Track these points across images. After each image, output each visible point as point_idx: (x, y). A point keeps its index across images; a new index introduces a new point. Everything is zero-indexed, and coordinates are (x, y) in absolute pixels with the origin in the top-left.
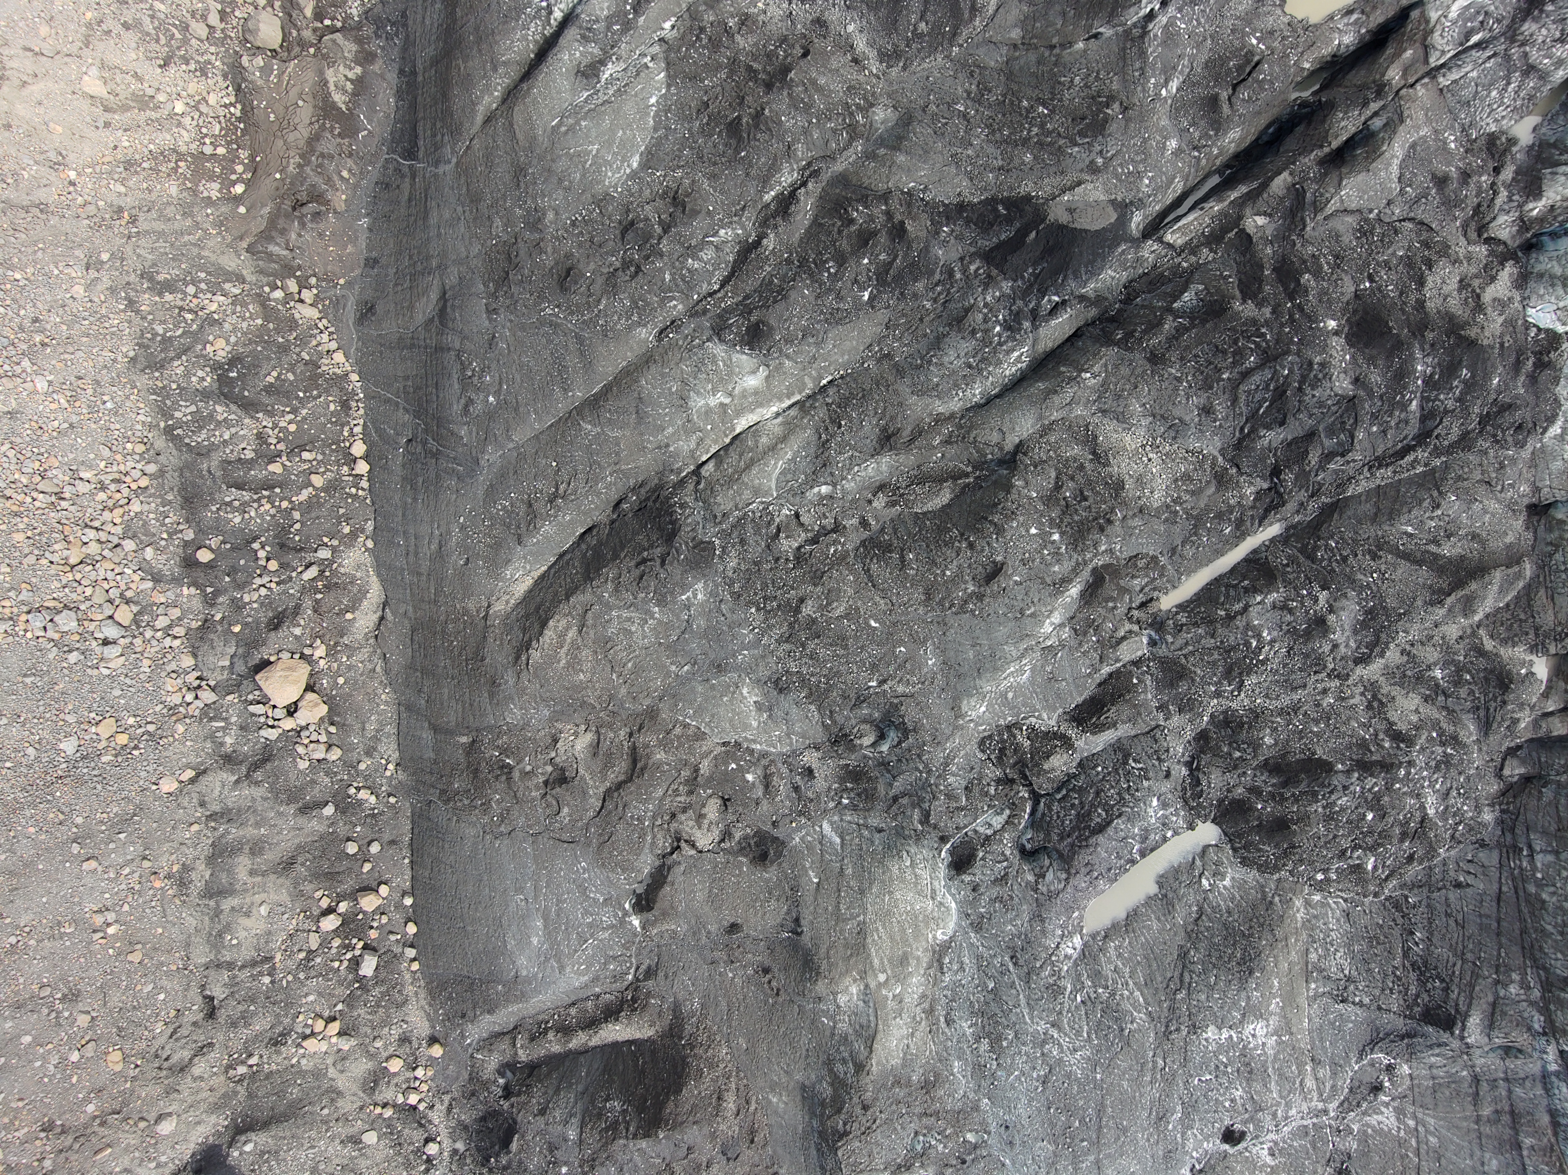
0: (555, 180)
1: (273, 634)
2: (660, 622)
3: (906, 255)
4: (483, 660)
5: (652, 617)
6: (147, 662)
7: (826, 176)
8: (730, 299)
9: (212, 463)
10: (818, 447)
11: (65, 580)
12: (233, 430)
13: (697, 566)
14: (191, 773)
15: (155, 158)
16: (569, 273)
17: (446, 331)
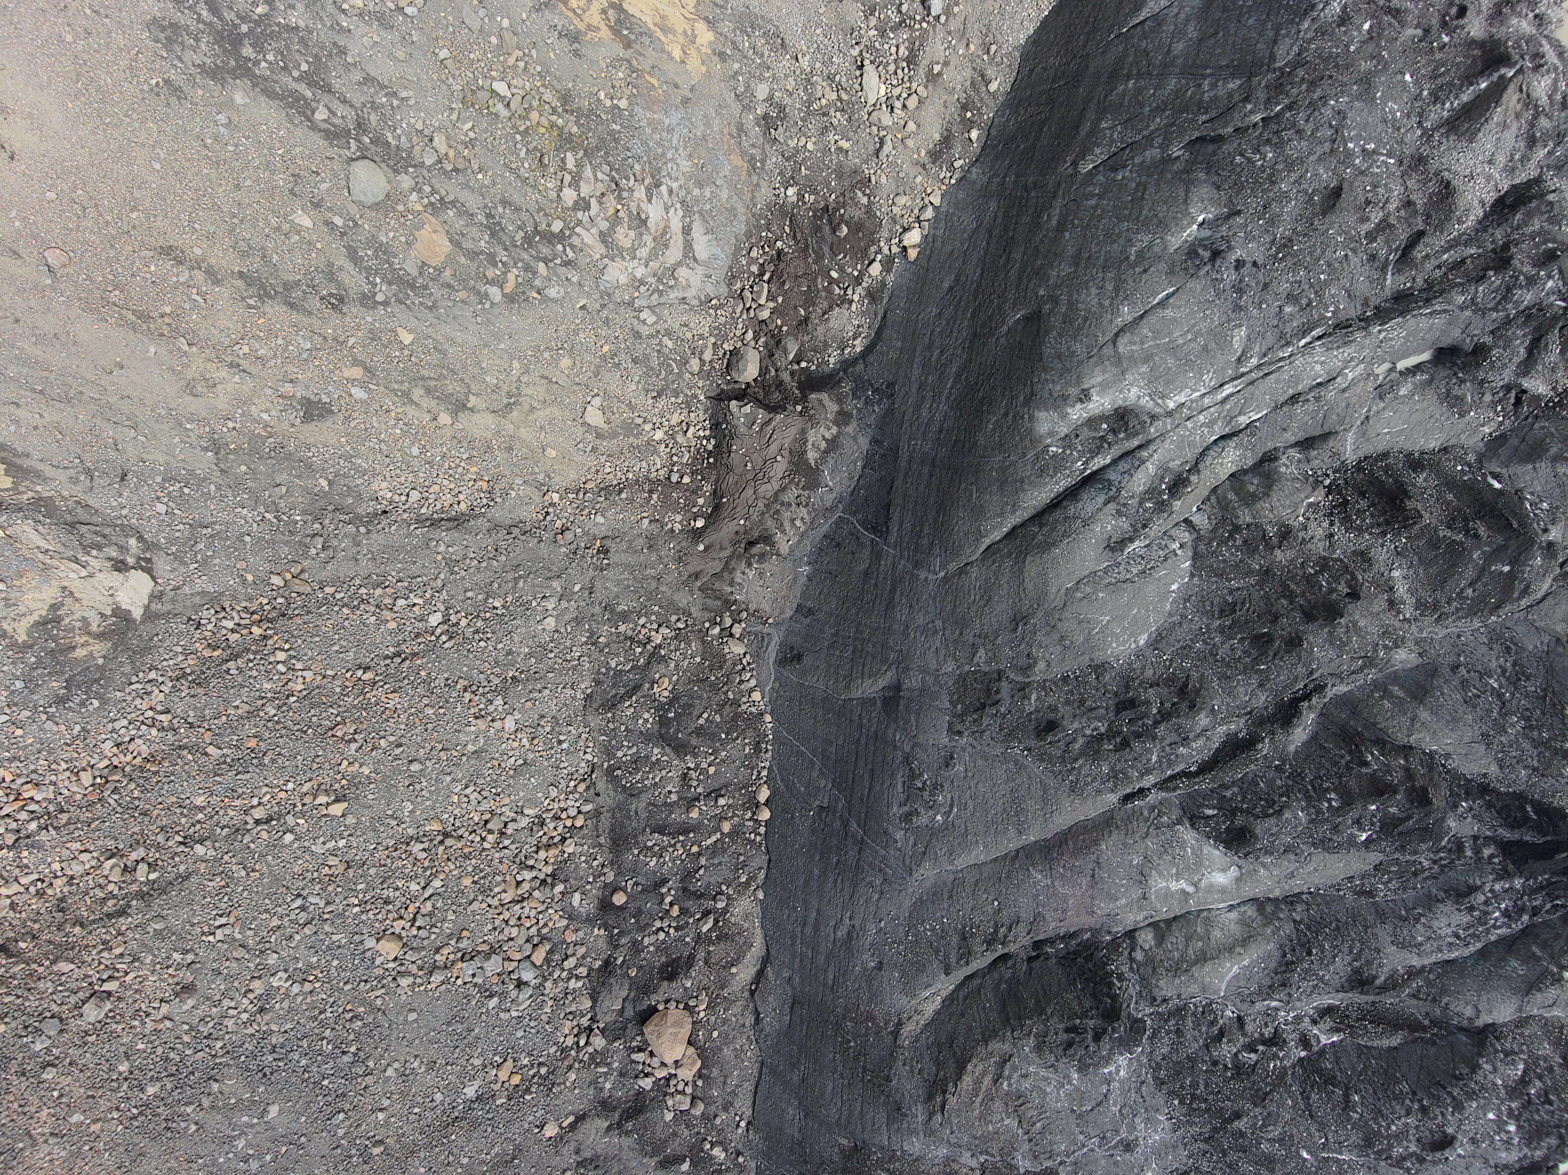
0: (1056, 636)
1: (665, 983)
2: (1077, 1089)
3: (1421, 819)
4: (888, 1079)
5: (1070, 1082)
6: (550, 1003)
7: (1330, 693)
8: (1205, 784)
9: (640, 805)
10: (1280, 964)
11: (497, 923)
12: (664, 772)
13: (1126, 1044)
14: (571, 1119)
15: (631, 486)
16: (1052, 726)
17: (893, 726)
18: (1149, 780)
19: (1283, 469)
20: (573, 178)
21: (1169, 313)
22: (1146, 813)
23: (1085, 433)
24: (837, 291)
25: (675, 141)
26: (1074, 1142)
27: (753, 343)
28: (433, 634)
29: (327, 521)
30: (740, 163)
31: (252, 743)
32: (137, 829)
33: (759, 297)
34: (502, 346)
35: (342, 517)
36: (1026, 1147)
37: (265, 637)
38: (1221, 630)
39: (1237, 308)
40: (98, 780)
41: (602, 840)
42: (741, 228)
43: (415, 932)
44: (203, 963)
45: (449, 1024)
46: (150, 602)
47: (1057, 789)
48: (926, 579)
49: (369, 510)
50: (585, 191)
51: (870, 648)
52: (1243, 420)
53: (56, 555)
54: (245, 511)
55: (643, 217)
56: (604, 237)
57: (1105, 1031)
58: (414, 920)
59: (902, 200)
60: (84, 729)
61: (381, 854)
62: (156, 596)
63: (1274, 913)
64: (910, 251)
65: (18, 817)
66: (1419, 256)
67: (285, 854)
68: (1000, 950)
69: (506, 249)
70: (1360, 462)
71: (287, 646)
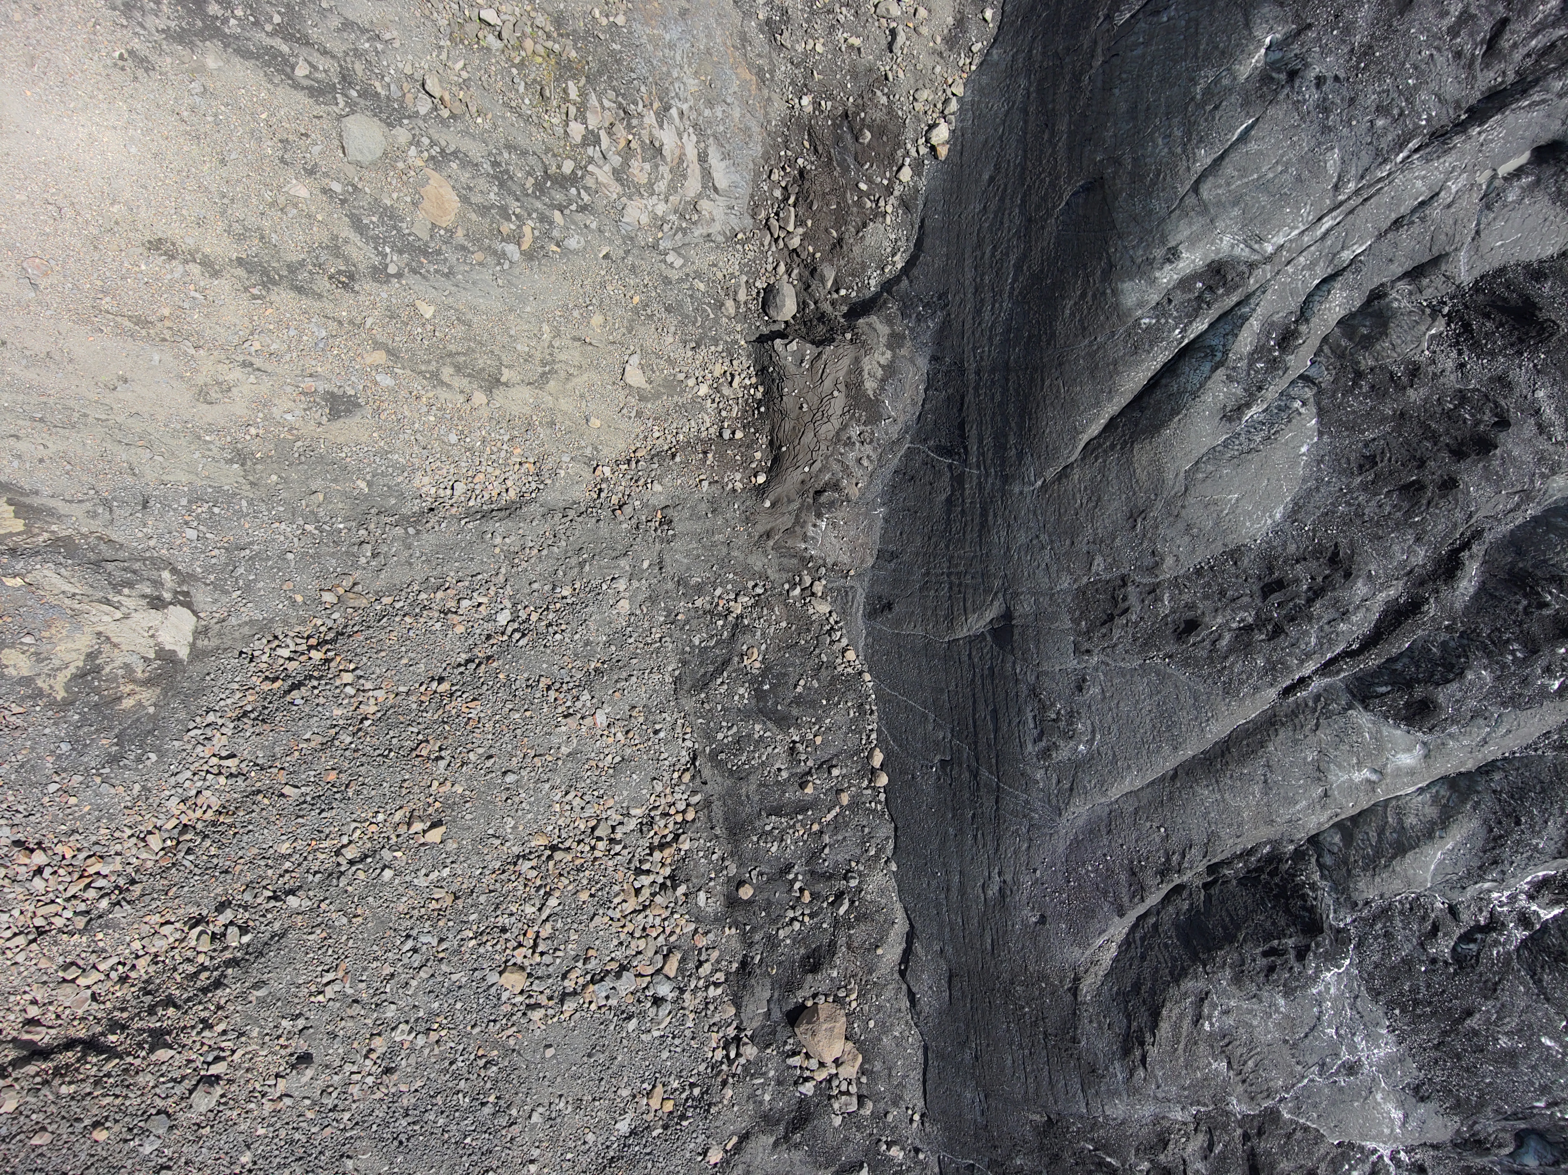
0: (1181, 526)
1: (810, 977)
2: (1286, 1017)
4: (1075, 1041)
5: (1277, 1011)
6: (692, 1016)
7: (1488, 537)
8: (1373, 661)
9: (750, 787)
10: (1487, 841)
11: (623, 936)
12: (770, 749)
13: (1332, 958)
14: (735, 1139)
15: (683, 449)
16: (1192, 626)
17: (1011, 658)
18: (1310, 667)
19: (1395, 305)
20: (578, 109)
21: (1253, 146)
22: (1311, 704)
23: (1179, 297)
24: (869, 204)
25: (678, 58)
26: (1292, 1074)
27: (786, 277)
28: (503, 633)
29: (372, 526)
30: (748, 76)
31: (332, 776)
32: (219, 890)
33: (788, 222)
34: (528, 309)
35: (389, 520)
36: (1240, 1088)
37: (327, 661)
38: (1364, 486)
39: (1326, 129)
40: (169, 843)
41: (718, 831)
42: (757, 150)
43: (537, 958)
44: (317, 1028)
45: (590, 1056)
46: (195, 639)
47: (1209, 694)
48: (1021, 493)
49: (416, 509)
50: (593, 122)
51: (968, 580)
52: (1347, 256)
53: (85, 598)
54: (283, 526)
55: (657, 144)
56: (618, 174)
57: (1308, 948)
58: (535, 945)
59: (924, 94)
60: (144, 788)
61: (488, 879)
62: (201, 632)
63: (1469, 787)
64: (939, 148)
65: (86, 895)
66: (1507, 45)
67: (387, 893)
68: (1177, 880)
69: (518, 200)
70: (1477, 282)
71: (352, 666)
